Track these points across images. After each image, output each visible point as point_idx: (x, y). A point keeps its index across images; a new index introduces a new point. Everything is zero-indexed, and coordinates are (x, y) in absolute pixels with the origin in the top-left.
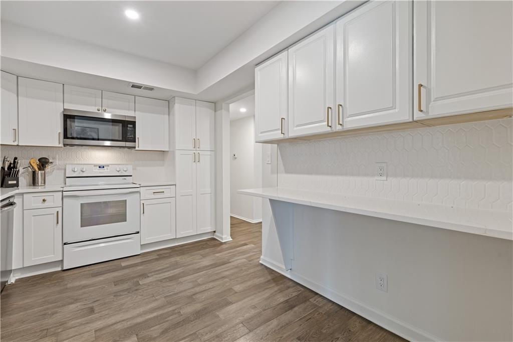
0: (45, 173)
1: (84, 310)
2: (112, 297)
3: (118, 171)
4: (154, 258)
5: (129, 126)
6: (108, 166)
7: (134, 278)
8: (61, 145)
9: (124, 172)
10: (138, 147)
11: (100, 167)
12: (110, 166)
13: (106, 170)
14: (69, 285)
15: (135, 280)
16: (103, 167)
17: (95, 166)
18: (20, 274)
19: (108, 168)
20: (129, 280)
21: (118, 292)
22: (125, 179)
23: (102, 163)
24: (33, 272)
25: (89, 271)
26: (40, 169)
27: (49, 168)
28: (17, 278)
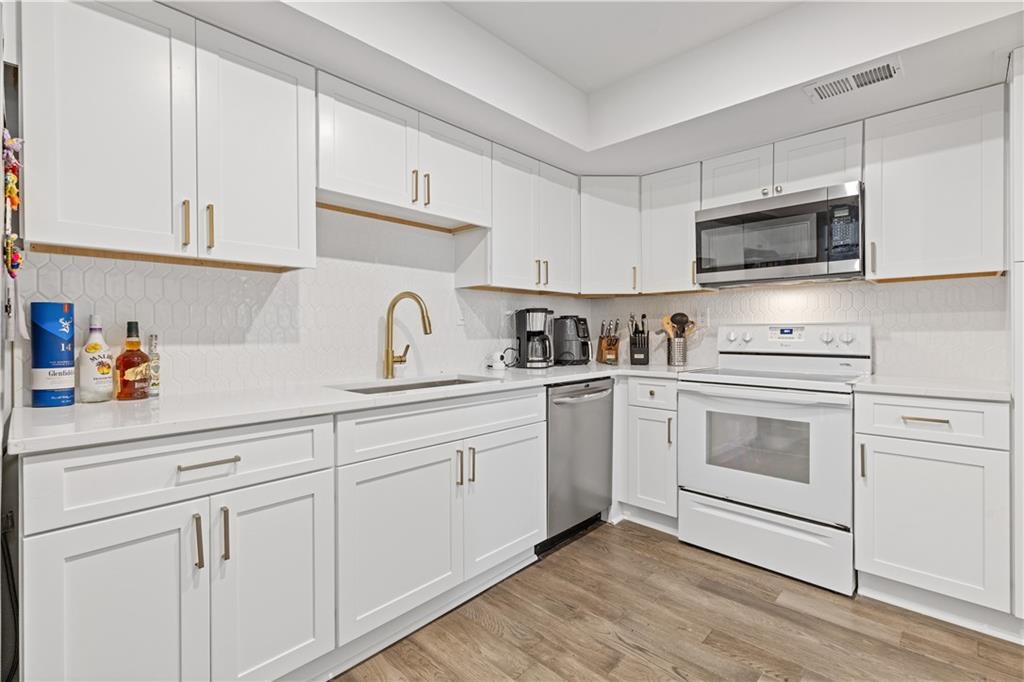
0: (685, 343)
1: (608, 650)
2: (668, 667)
3: (827, 343)
4: (885, 636)
5: (838, 214)
6: (802, 328)
7: (761, 655)
8: (697, 287)
9: (845, 346)
10: (874, 271)
11: (782, 332)
12: (806, 327)
13: (796, 340)
14: (653, 578)
15: (756, 665)
16: (791, 332)
17: (772, 328)
18: (629, 513)
19: (803, 333)
20: (745, 652)
21: (691, 664)
22: (848, 365)
23: (786, 321)
24: (646, 519)
25: (712, 568)
26: (678, 335)
27: (692, 334)
28: (626, 518)
